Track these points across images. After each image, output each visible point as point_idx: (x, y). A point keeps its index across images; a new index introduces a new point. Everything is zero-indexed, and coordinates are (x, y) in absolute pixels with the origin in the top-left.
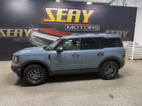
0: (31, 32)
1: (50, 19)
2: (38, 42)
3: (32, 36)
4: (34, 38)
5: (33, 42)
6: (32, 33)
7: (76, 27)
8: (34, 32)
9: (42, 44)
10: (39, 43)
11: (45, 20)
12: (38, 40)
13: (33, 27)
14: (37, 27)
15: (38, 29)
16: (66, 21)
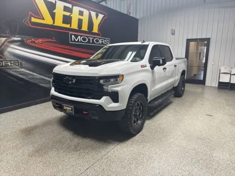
0: (3, 44)
1: (43, 19)
2: (22, 68)
3: (6, 53)
4: (13, 58)
5: (10, 69)
6: (8, 46)
8: (12, 46)
9: (31, 73)
10: (23, 70)
11: (33, 20)
12: (21, 64)
13: (8, 31)
14: (19, 34)
15: (20, 39)
16: (71, 26)
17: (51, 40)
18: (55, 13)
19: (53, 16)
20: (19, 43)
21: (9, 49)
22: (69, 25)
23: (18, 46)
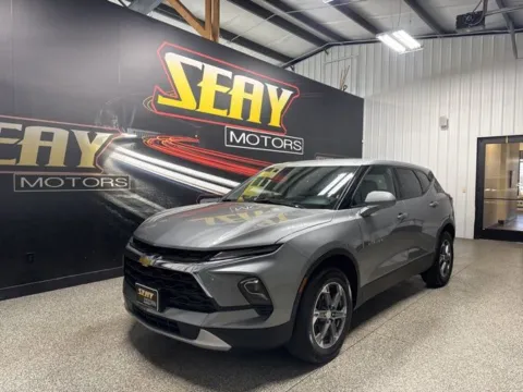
0: (104, 145)
1: (179, 99)
2: (134, 192)
3: (108, 163)
4: (120, 172)
5: (111, 193)
6: (112, 150)
7: (253, 139)
8: (120, 148)
9: (149, 203)
10: (135, 196)
11: (162, 100)
12: (133, 185)
13: (115, 121)
14: (133, 127)
15: (134, 136)
16: (228, 113)
17: (190, 139)
18: (200, 88)
19: (197, 92)
20: (133, 144)
21: (114, 155)
22: (226, 111)
23: (130, 149)
